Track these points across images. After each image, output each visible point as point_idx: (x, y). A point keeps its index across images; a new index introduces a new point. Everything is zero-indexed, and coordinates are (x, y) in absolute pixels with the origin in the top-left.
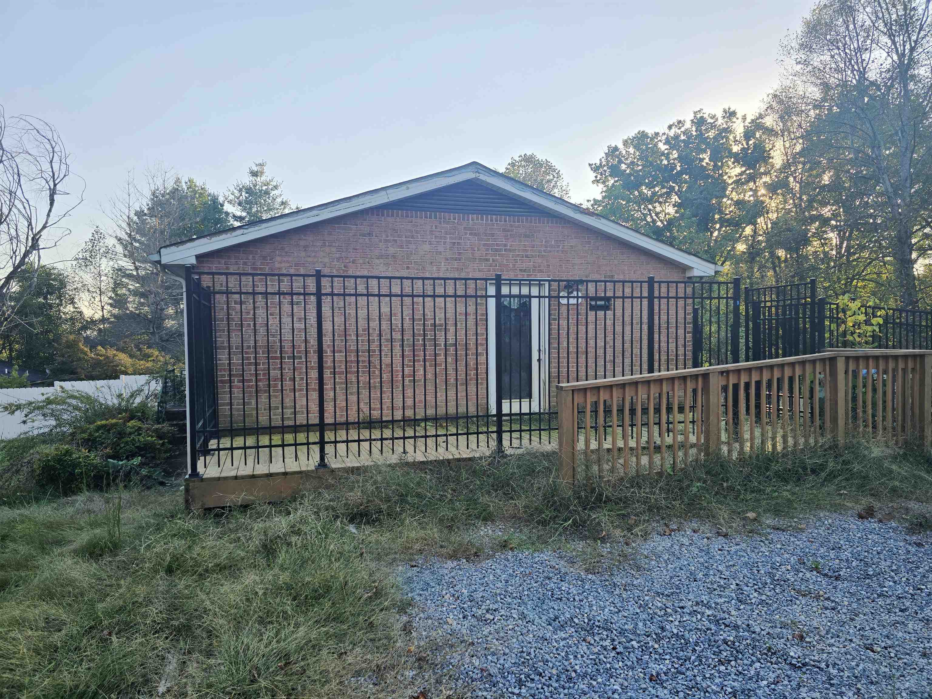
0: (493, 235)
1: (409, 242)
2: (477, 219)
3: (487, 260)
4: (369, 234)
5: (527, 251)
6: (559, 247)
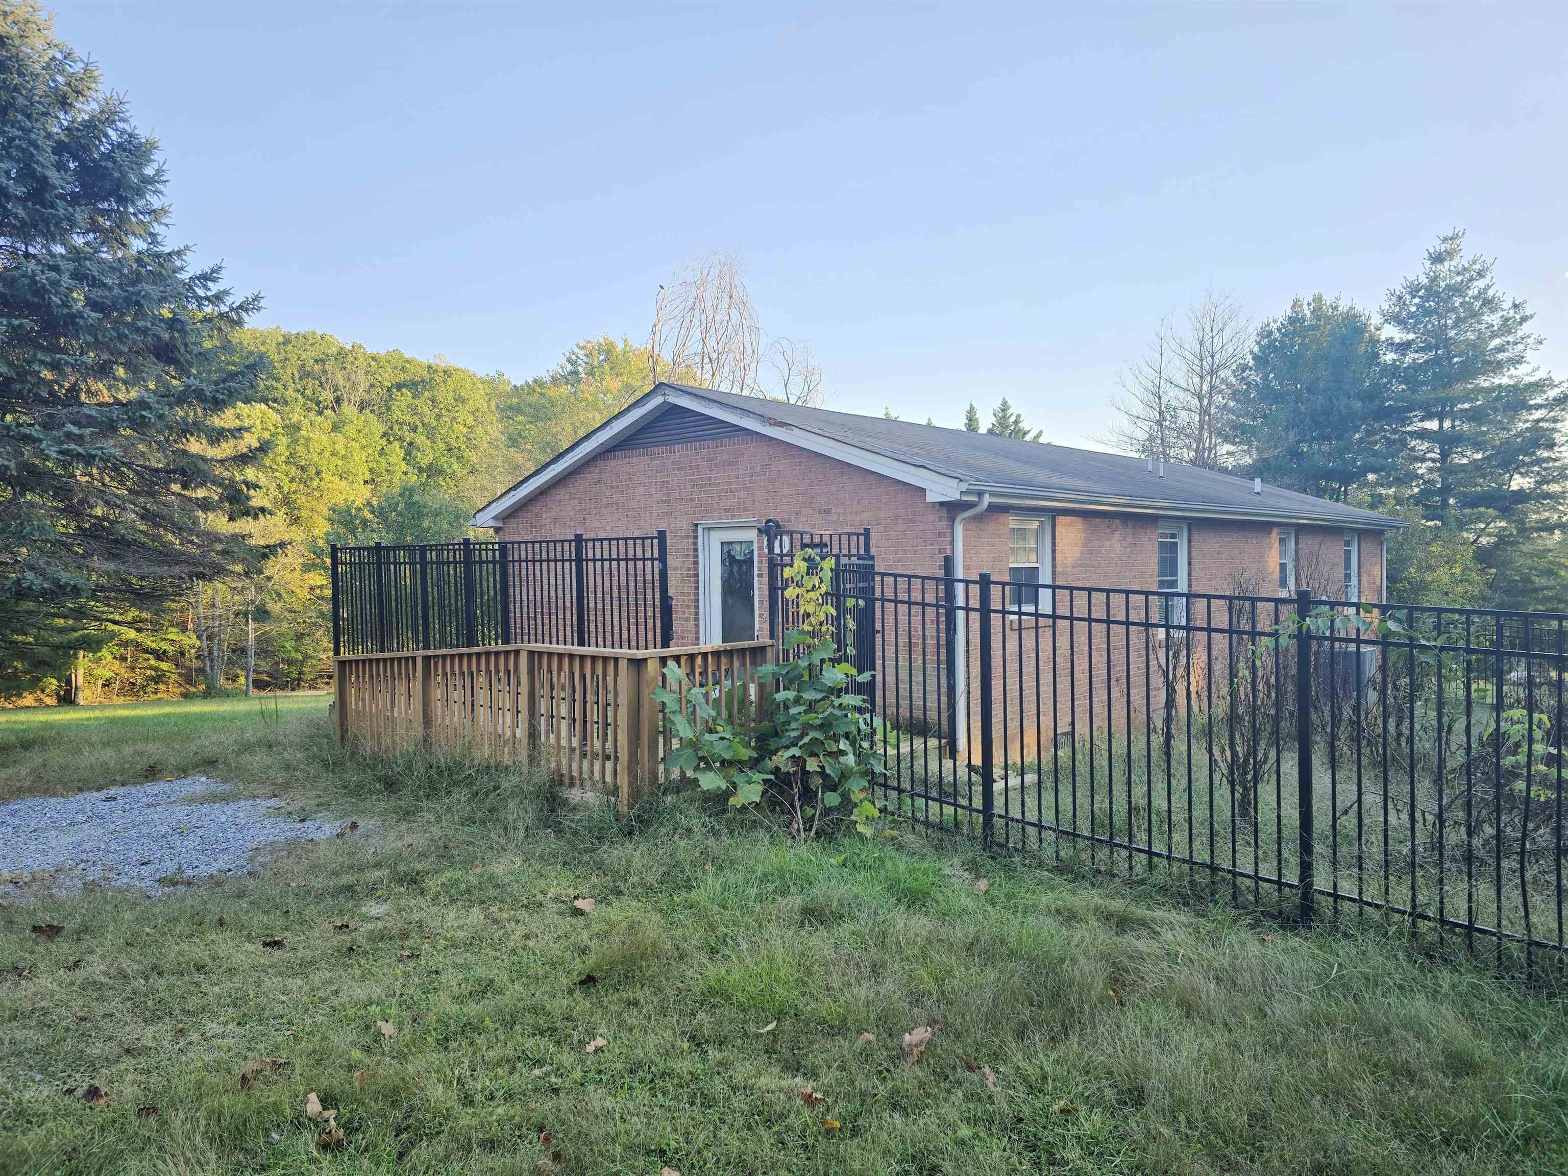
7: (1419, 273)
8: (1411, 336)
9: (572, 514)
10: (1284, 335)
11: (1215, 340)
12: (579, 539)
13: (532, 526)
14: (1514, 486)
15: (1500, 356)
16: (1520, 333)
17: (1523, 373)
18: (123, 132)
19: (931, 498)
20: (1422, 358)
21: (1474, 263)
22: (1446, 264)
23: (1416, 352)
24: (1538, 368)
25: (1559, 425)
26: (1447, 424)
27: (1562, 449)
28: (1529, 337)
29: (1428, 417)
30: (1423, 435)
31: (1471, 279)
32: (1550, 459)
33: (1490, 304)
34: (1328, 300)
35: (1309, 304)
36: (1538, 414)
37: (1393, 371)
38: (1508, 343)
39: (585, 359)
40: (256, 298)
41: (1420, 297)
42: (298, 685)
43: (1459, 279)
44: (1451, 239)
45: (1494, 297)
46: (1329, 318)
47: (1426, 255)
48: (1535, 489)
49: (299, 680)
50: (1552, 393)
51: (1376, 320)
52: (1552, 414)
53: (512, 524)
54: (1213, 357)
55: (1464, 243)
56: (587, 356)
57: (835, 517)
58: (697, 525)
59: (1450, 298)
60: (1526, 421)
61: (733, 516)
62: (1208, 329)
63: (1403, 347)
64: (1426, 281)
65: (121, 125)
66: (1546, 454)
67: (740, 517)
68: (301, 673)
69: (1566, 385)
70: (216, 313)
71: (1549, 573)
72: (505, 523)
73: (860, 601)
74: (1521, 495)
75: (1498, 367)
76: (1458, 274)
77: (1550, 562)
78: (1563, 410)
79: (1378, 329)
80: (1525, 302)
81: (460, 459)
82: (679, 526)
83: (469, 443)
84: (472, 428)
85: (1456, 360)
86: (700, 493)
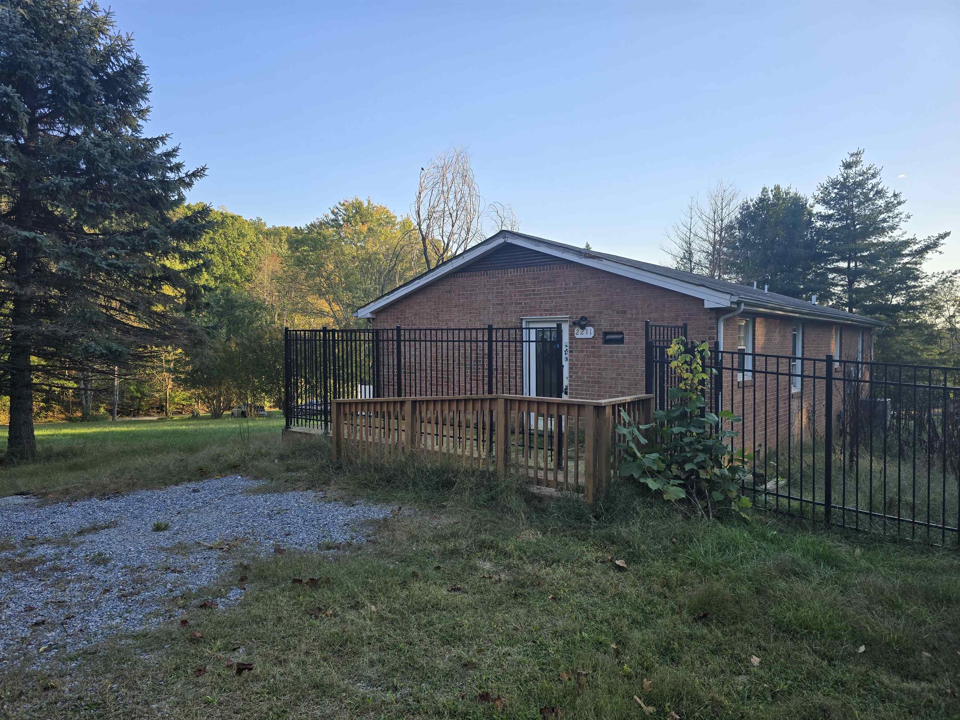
0: (525, 283)
1: (471, 294)
2: (514, 272)
3: (521, 303)
4: (450, 291)
5: (550, 294)
6: (576, 288)
7: (837, 173)
8: (831, 212)
10: (756, 208)
11: (724, 211)
14: (894, 302)
15: (885, 225)
16: (896, 212)
17: (896, 235)
18: (129, 59)
19: (707, 305)
20: (838, 225)
21: (870, 169)
22: (854, 169)
23: (835, 221)
24: (906, 233)
25: (918, 266)
26: (852, 265)
27: (923, 280)
28: (901, 214)
29: (843, 259)
30: (838, 270)
31: (868, 179)
32: (915, 287)
33: (880, 193)
34: (783, 188)
35: (772, 191)
36: (906, 260)
37: (820, 232)
38: (889, 217)
40: (204, 169)
41: (838, 189)
42: (138, 413)
43: (861, 178)
44: (857, 154)
45: (882, 190)
46: (784, 199)
47: (842, 164)
48: (906, 304)
49: (139, 409)
50: (915, 247)
51: (811, 201)
52: (914, 259)
54: (722, 221)
55: (863, 157)
57: (629, 316)
58: (522, 319)
59: (855, 189)
60: (899, 263)
61: (551, 315)
62: (719, 204)
63: (827, 218)
64: (842, 180)
65: (128, 54)
66: (913, 283)
67: (556, 314)
68: (140, 405)
69: (923, 243)
70: (177, 178)
71: (911, 353)
72: (377, 316)
73: (713, 369)
74: (898, 307)
75: (882, 231)
76: (860, 175)
77: (911, 347)
78: (921, 257)
79: (812, 207)
80: (901, 193)
81: (239, 271)
82: (509, 320)
83: (246, 262)
84: (247, 253)
85: (858, 227)
86: (526, 299)
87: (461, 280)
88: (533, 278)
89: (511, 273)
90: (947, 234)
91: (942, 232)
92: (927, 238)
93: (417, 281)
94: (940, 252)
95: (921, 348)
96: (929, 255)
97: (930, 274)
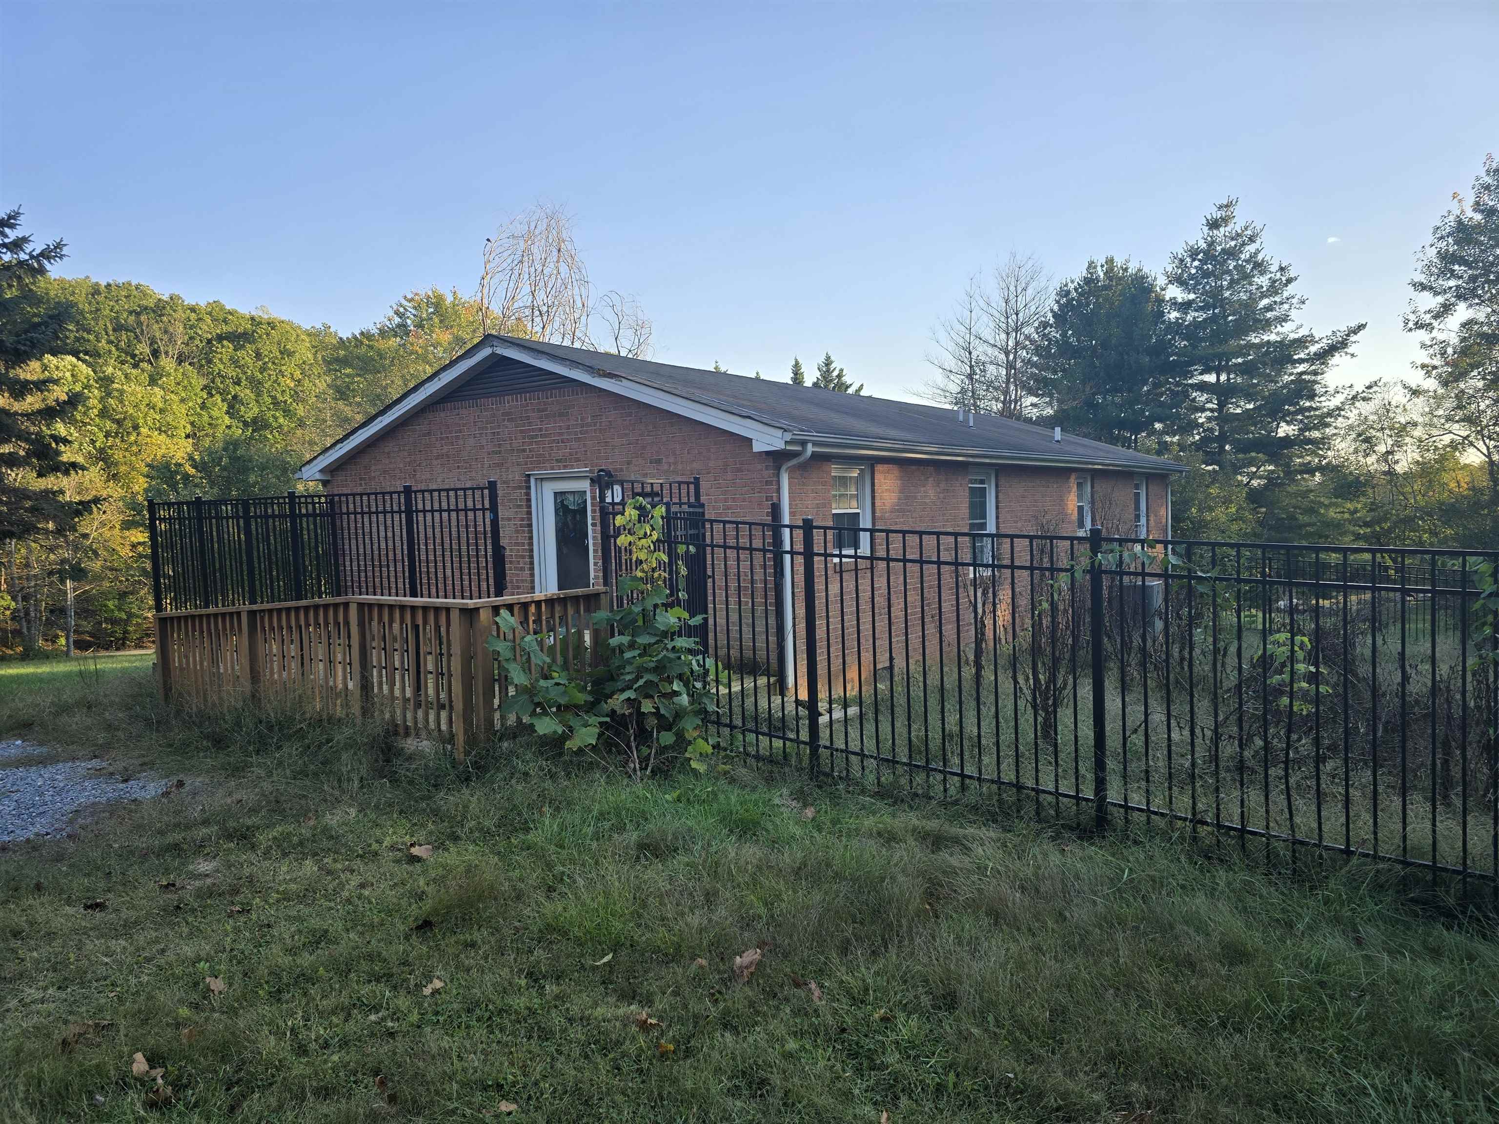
0: (528, 418)
1: (458, 438)
2: (513, 400)
3: (524, 450)
4: (429, 434)
5: (562, 434)
6: (595, 425)
7: (1198, 237)
8: (1192, 296)
9: (401, 466)
10: (1080, 295)
11: (1019, 299)
12: (408, 491)
13: (361, 479)
14: (1281, 433)
15: (1269, 315)
16: (1286, 294)
17: (1287, 331)
19: (757, 447)
20: (1201, 316)
21: (1246, 229)
22: (1222, 229)
23: (1196, 311)
24: (1301, 326)
25: (1319, 377)
26: (1223, 377)
27: (1322, 399)
28: (1293, 297)
29: (1207, 371)
30: (1203, 387)
31: (1244, 244)
32: (1311, 409)
33: (1260, 267)
34: (1119, 261)
35: (1102, 266)
36: (1301, 368)
37: (1176, 328)
38: (1275, 302)
39: (413, 311)
41: (1199, 260)
43: (1233, 243)
44: (1227, 206)
45: (1263, 261)
46: (1120, 279)
47: (1205, 222)
48: (1299, 435)
49: (124, 639)
50: (1313, 349)
51: (1161, 281)
52: (1313, 367)
53: (340, 477)
54: (1017, 314)
55: (1237, 211)
56: (415, 308)
57: (666, 467)
58: (529, 476)
59: (1225, 261)
60: (1291, 374)
61: (565, 467)
62: (1012, 288)
63: (1185, 306)
64: (1205, 245)
66: (1308, 404)
67: (572, 467)
68: (126, 632)
69: (1325, 341)
70: (15, 262)
71: (1311, 511)
72: (332, 476)
73: (691, 547)
74: (1287, 442)
75: (1266, 325)
76: (1232, 239)
77: (1312, 501)
78: (1323, 363)
79: (1163, 289)
80: (1290, 265)
81: (287, 412)
82: (510, 476)
83: (296, 396)
84: (299, 381)
85: (1230, 318)
86: (531, 444)
87: (442, 415)
88: (539, 411)
89: (510, 403)
90: (1361, 327)
91: (1353, 324)
92: (1330, 333)
93: (380, 419)
94: (1353, 355)
95: (1326, 502)
96: (1337, 359)
97: (1331, 389)
